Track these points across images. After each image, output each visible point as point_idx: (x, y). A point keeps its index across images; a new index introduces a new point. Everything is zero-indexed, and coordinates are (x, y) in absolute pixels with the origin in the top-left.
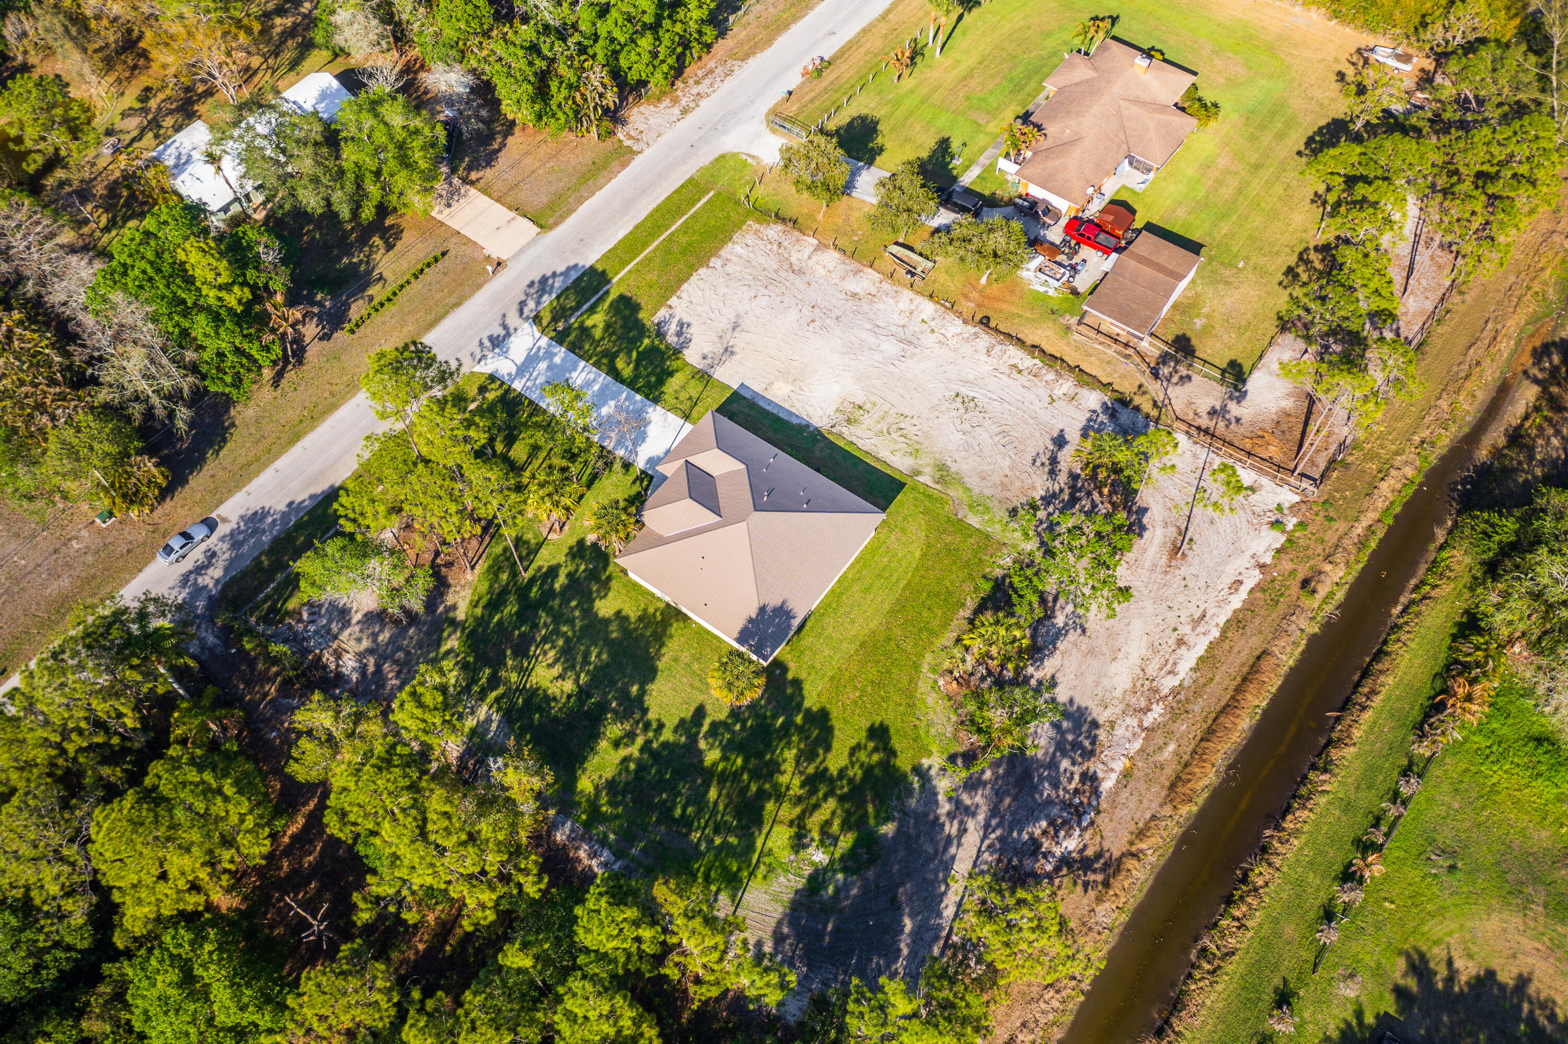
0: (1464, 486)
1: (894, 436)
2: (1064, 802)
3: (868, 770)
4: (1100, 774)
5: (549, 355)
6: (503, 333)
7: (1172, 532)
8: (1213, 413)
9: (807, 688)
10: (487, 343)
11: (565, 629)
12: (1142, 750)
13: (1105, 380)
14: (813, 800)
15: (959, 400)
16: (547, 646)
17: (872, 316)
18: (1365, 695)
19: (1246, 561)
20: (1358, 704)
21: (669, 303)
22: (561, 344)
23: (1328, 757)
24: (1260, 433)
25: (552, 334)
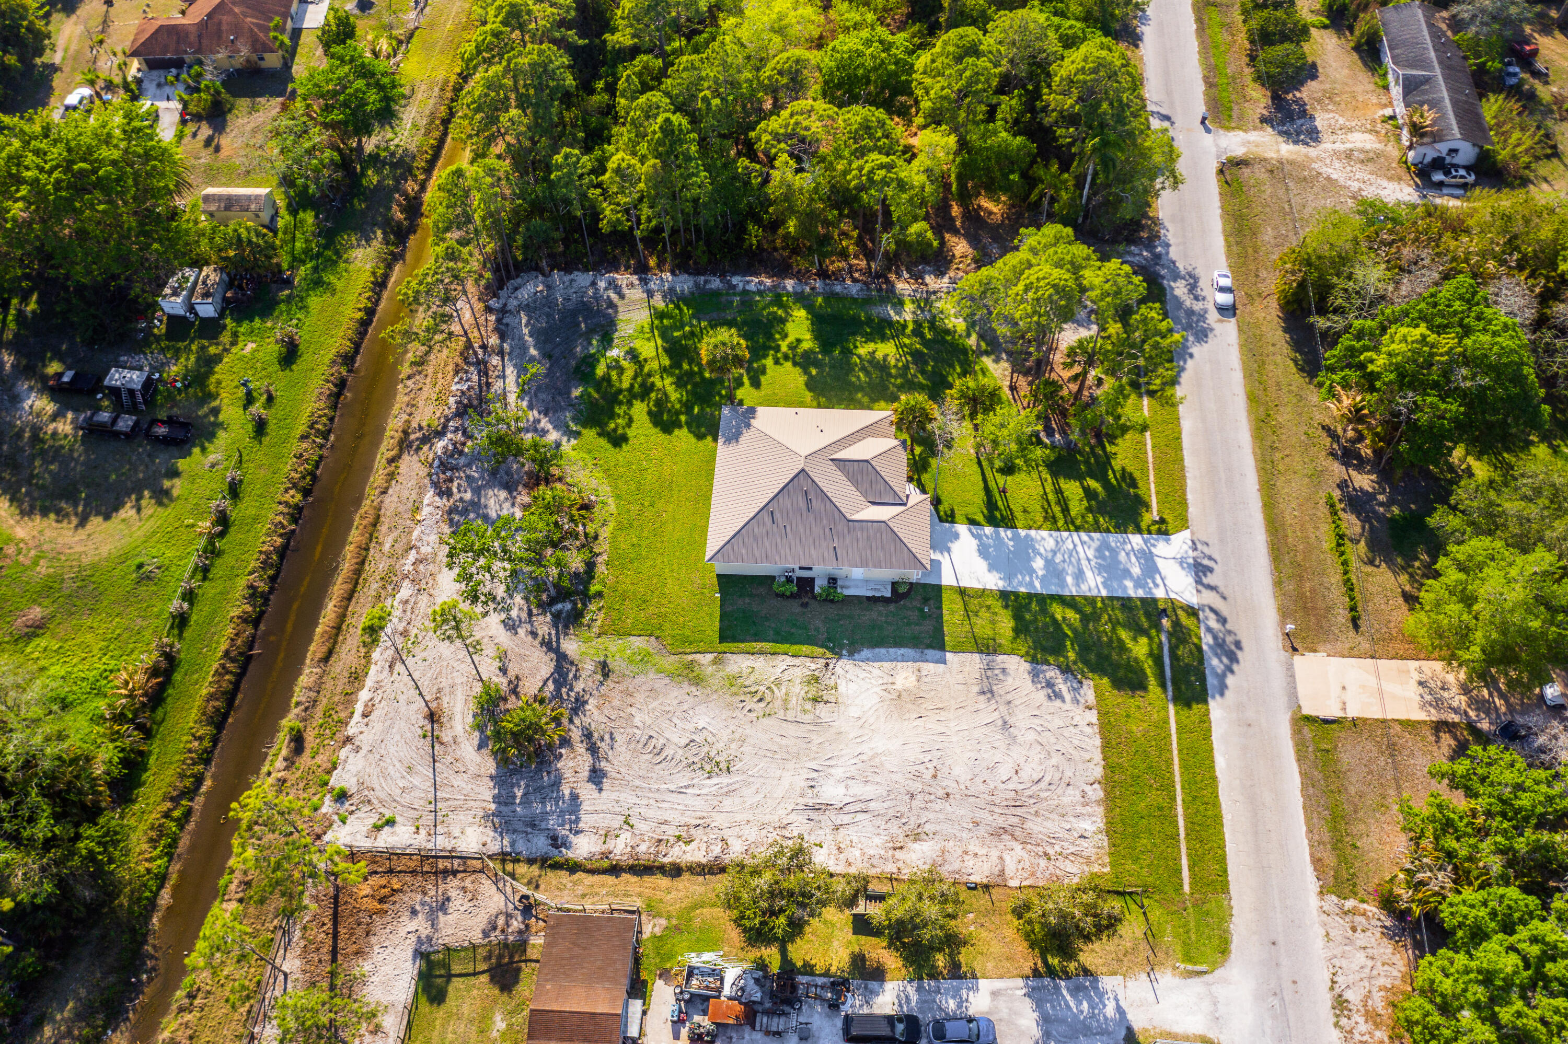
0: (140, 981)
1: (763, 689)
2: (458, 470)
3: (612, 416)
4: (437, 498)
5: (1138, 584)
6: (1205, 581)
7: (446, 737)
8: (443, 905)
9: (693, 440)
10: (1206, 562)
11: (899, 381)
12: (410, 533)
13: (579, 875)
14: (639, 379)
15: (723, 766)
16: (900, 364)
17: (879, 821)
18: (228, 672)
19: (365, 740)
20: (233, 660)
21: (1095, 712)
22: (1142, 600)
23: (254, 606)
24: (385, 906)
25: (1161, 605)
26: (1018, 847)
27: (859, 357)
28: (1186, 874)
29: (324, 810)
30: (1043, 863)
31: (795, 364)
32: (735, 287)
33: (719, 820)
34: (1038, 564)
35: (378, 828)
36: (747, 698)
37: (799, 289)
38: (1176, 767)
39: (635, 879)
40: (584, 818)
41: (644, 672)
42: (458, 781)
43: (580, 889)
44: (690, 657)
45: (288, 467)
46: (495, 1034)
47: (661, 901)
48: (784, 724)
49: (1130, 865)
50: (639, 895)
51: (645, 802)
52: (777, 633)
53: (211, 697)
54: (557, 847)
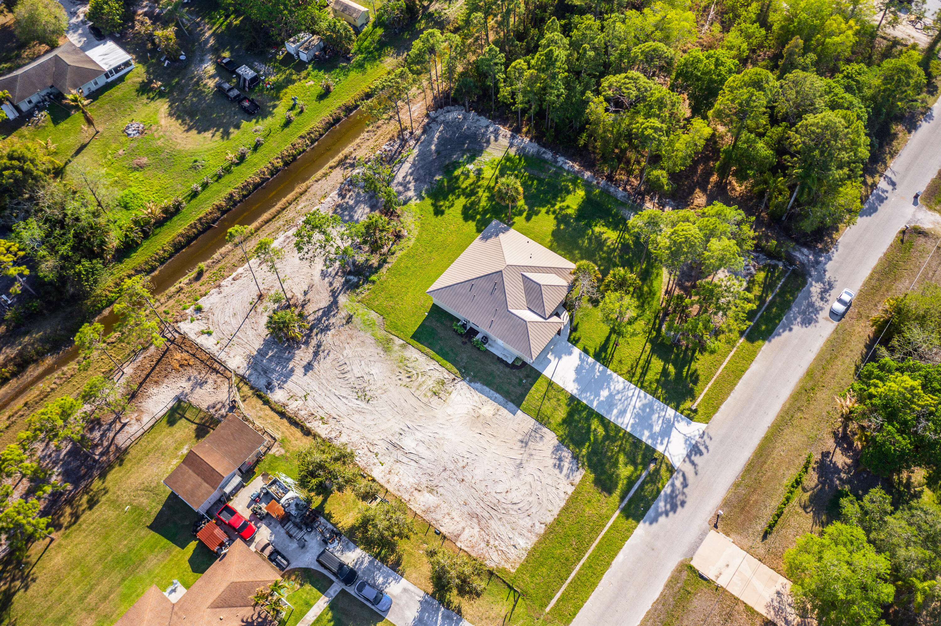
1: (414, 372)
2: (356, 187)
3: (445, 198)
4: (337, 196)
5: (652, 436)
6: (693, 458)
7: (260, 309)
8: (202, 384)
10: (702, 448)
13: (267, 407)
14: (472, 186)
15: (367, 398)
16: (612, 247)
17: (420, 472)
18: (196, 228)
19: (226, 290)
20: (201, 224)
21: (574, 488)
22: (647, 446)
23: (227, 204)
24: (181, 369)
25: (656, 455)
26: (477, 529)
27: (593, 232)
28: (553, 602)
29: (187, 311)
30: (483, 545)
31: (556, 218)
32: (557, 162)
33: (346, 422)
34: (604, 393)
35: (203, 333)
36: (404, 372)
37: (590, 180)
38: (594, 545)
39: (287, 424)
40: (289, 382)
41: (366, 332)
42: (250, 332)
43: (261, 413)
44: (392, 337)
45: (285, 148)
46: (180, 453)
47: (290, 442)
48: (411, 396)
49: (527, 577)
50: (283, 433)
51: (320, 392)
52: (441, 349)
53: (182, 235)
54: (267, 388)
